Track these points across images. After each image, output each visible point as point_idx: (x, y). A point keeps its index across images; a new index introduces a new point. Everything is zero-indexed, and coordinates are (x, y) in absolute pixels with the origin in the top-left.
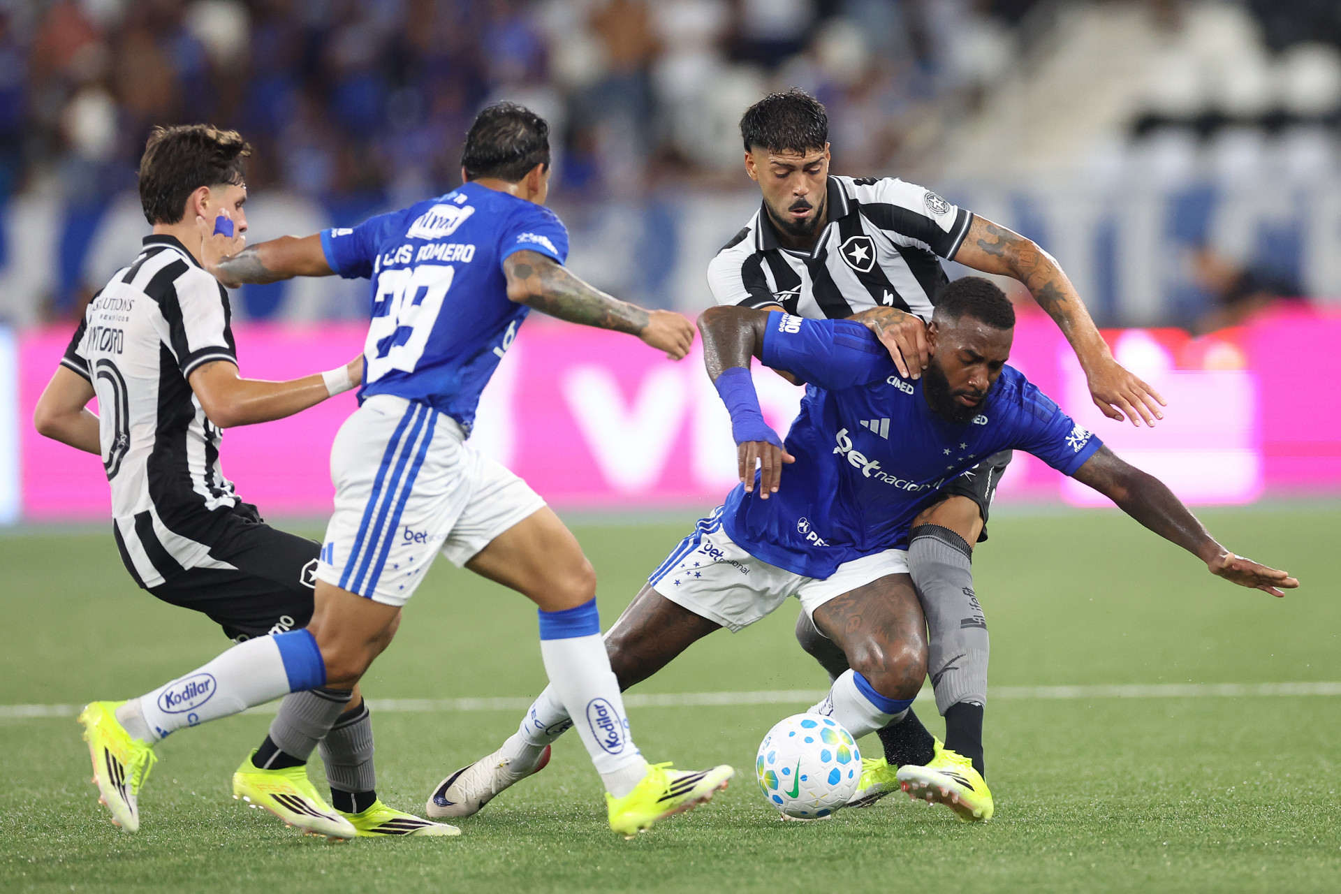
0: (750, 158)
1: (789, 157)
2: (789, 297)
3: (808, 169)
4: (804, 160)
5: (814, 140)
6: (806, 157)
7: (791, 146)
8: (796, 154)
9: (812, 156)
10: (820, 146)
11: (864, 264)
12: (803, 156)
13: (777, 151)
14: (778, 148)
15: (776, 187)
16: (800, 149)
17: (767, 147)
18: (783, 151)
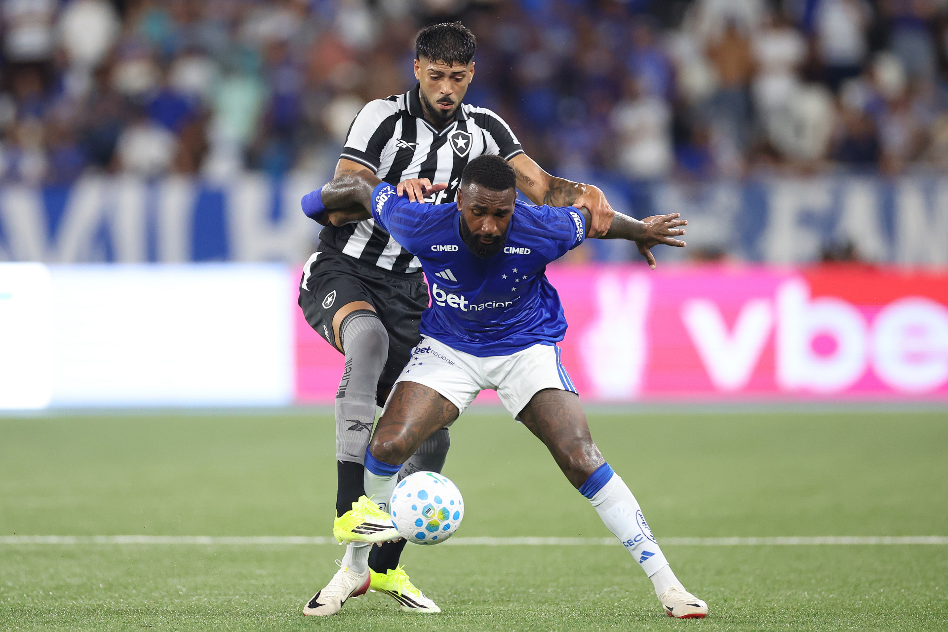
0: (417, 64)
1: (440, 66)
2: (404, 147)
3: (454, 77)
4: (451, 69)
5: (460, 57)
6: (453, 67)
7: (443, 59)
8: (446, 64)
9: (457, 68)
10: (465, 62)
11: (462, 150)
12: (451, 66)
13: (433, 60)
14: (434, 58)
15: (431, 86)
16: (450, 62)
17: (427, 57)
18: (437, 62)
